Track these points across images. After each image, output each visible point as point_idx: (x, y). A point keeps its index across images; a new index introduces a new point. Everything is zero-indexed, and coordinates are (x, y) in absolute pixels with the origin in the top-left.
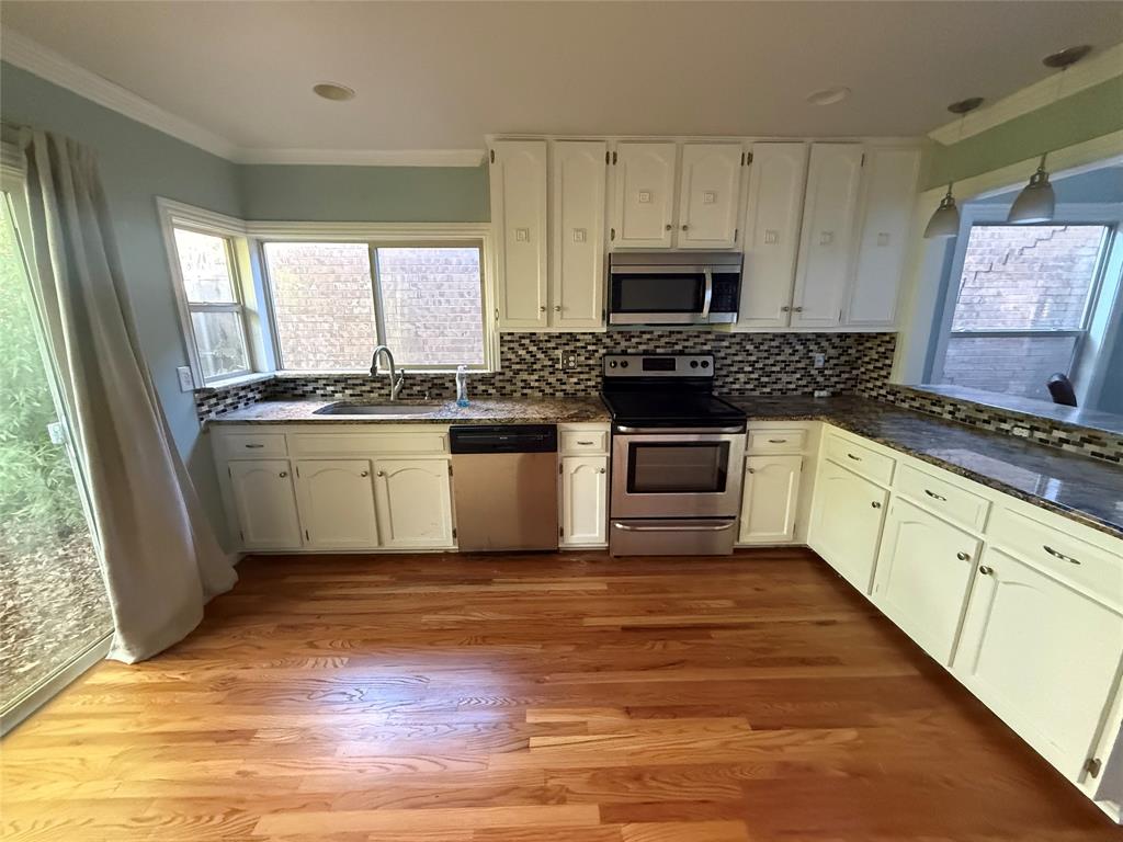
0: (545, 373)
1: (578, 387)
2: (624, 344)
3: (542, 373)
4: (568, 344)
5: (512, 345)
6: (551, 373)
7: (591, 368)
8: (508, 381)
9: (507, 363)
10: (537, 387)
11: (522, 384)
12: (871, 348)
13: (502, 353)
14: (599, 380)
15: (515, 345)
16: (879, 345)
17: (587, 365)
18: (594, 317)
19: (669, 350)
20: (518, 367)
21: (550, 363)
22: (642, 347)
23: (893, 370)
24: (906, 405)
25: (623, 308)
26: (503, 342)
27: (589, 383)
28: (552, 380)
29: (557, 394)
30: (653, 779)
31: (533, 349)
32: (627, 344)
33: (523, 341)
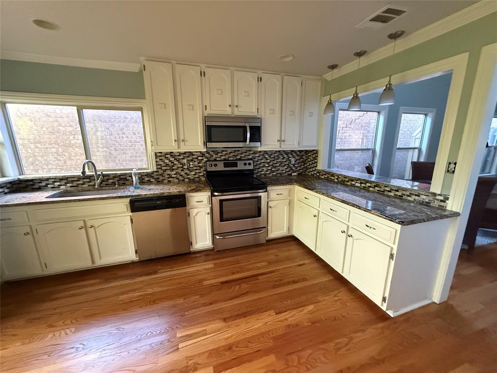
0: (179, 170)
1: (195, 176)
2: (215, 156)
3: (177, 171)
4: (189, 157)
5: (161, 158)
6: (181, 170)
7: (201, 167)
8: (160, 175)
9: (159, 167)
10: (175, 177)
11: (168, 176)
12: (310, 156)
13: (156, 162)
14: (205, 172)
15: (163, 158)
16: (313, 155)
17: (199, 166)
18: (200, 144)
19: (235, 158)
20: (165, 168)
21: (181, 166)
22: (223, 158)
23: (318, 164)
24: (323, 177)
25: (213, 140)
26: (156, 156)
27: (200, 174)
28: (182, 173)
29: (185, 180)
30: (236, 347)
31: (172, 159)
32: (216, 156)
33: (167, 156)
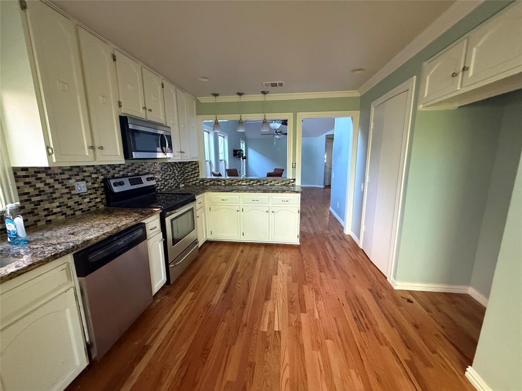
0: (65, 199)
1: (90, 204)
2: (112, 172)
3: (61, 200)
4: (78, 175)
5: (27, 180)
6: (69, 199)
7: (96, 189)
8: (29, 213)
9: (25, 197)
10: (59, 212)
11: (46, 213)
12: (188, 167)
13: (18, 188)
14: (103, 196)
15: (32, 180)
16: (191, 166)
17: (94, 188)
19: (133, 174)
20: (38, 198)
21: (67, 191)
22: (121, 173)
23: (200, 174)
24: (208, 184)
26: (17, 178)
27: (97, 200)
28: (71, 203)
29: (77, 213)
31: (50, 181)
32: (114, 171)
33: (39, 175)
